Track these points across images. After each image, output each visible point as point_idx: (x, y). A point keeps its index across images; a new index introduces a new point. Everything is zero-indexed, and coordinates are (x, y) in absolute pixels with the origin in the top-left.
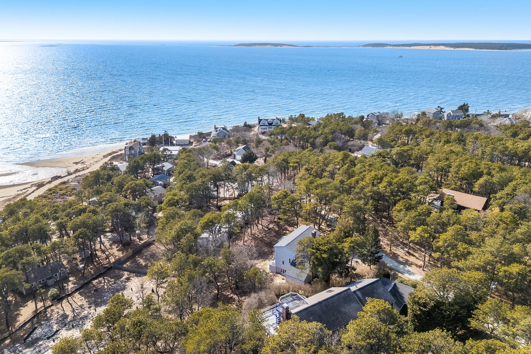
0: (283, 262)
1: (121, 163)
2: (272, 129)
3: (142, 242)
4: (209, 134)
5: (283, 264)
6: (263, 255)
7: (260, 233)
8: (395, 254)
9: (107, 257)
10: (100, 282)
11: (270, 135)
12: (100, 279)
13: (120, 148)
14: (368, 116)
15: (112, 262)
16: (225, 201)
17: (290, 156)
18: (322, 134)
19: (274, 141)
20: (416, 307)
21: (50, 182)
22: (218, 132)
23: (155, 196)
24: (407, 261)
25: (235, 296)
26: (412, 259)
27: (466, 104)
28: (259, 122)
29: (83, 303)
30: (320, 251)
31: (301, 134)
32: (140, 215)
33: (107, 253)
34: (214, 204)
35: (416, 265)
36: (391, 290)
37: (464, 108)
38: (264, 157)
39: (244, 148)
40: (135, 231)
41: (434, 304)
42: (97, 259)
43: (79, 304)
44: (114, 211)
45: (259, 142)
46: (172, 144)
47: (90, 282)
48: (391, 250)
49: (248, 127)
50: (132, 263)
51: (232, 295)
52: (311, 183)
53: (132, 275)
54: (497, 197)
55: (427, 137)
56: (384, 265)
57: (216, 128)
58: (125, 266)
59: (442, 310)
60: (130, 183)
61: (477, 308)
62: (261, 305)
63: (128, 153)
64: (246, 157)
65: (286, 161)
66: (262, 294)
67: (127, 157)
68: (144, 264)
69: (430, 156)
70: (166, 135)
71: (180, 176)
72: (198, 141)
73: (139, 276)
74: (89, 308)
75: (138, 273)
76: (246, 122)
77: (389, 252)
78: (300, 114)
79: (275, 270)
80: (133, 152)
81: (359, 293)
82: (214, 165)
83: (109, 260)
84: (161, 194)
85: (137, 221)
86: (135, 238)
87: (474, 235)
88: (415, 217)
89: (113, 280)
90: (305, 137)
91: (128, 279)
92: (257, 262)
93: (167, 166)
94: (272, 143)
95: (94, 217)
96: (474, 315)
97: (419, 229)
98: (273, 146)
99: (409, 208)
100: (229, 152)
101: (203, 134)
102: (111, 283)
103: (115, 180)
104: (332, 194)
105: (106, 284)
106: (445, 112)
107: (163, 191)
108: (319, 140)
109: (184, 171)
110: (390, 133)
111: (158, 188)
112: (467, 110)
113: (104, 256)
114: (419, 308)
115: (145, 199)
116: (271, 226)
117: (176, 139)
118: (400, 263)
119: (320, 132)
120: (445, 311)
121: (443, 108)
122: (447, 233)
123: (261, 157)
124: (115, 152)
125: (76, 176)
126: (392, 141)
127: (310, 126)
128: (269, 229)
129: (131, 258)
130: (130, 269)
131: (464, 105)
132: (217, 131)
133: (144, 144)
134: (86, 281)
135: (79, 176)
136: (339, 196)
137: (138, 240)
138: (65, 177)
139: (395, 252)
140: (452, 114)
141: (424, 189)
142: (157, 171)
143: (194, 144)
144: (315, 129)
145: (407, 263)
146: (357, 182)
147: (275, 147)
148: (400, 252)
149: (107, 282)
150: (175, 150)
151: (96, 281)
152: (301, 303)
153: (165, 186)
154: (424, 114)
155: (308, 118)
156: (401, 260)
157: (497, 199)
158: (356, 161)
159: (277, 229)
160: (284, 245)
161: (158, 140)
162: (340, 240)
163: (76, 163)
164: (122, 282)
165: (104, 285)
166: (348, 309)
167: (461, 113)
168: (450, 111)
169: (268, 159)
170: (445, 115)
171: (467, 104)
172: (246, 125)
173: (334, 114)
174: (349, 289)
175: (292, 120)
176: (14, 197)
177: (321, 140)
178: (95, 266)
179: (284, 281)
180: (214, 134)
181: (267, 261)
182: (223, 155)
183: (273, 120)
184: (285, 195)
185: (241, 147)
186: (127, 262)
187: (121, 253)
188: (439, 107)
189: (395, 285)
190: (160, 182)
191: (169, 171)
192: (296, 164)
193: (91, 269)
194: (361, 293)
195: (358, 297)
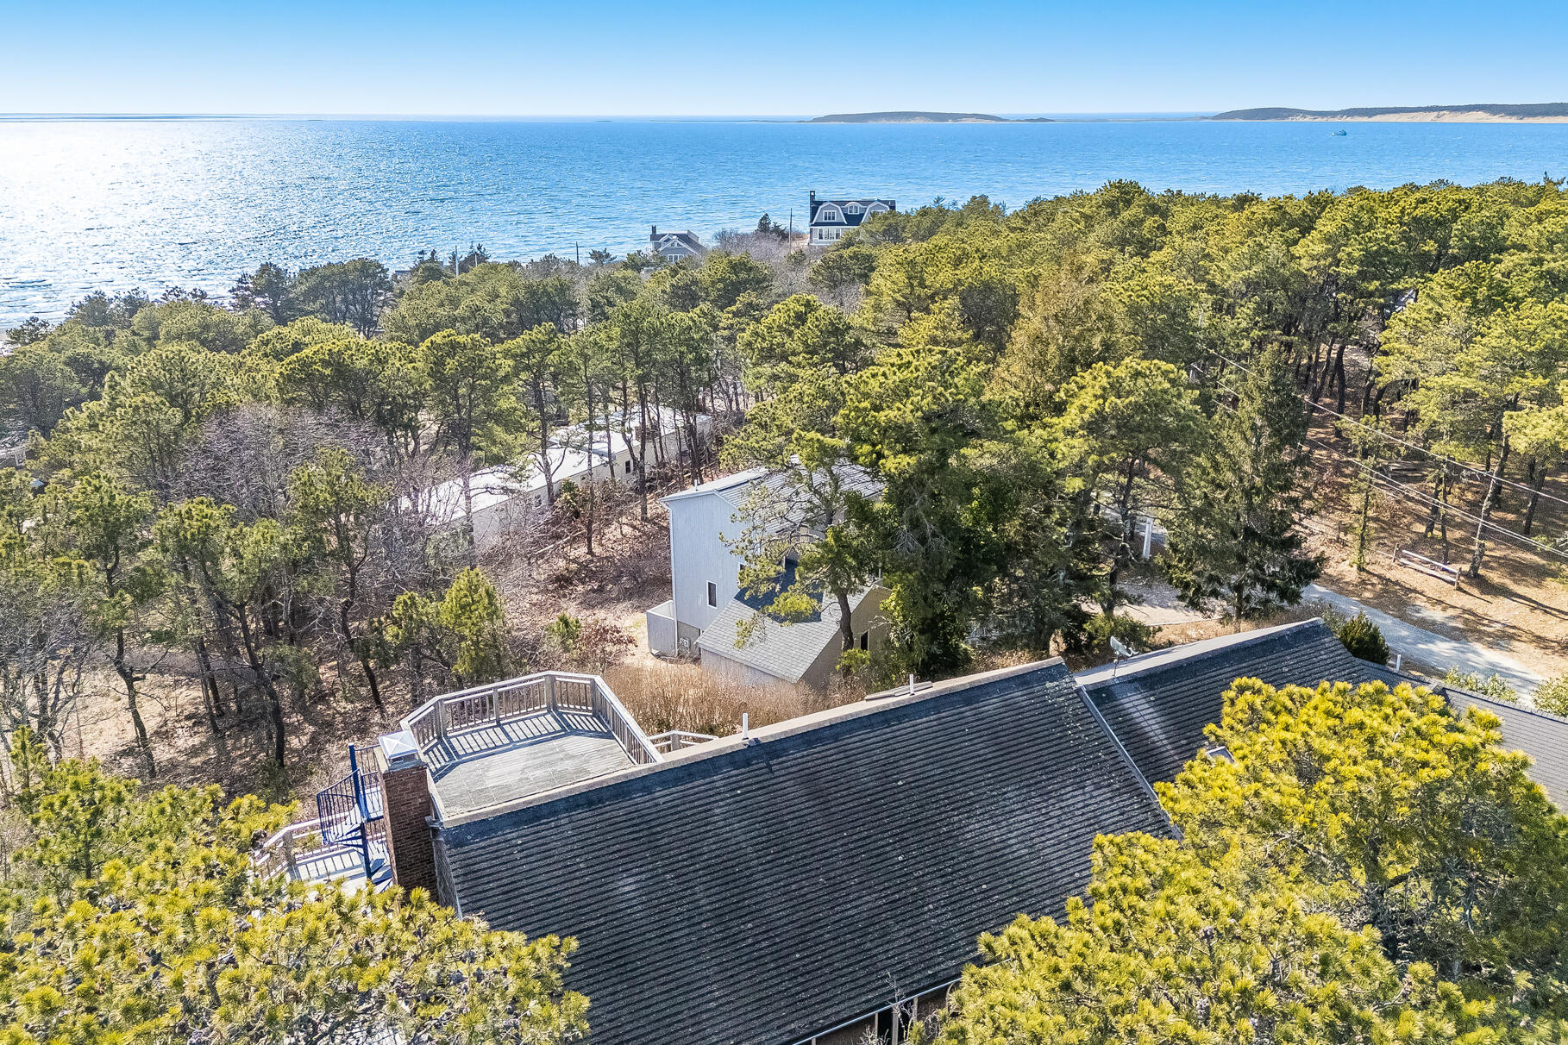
5: (712, 602)
8: (1389, 583)
22: (661, 249)
24: (1475, 618)
28: (814, 211)
48: (1363, 570)
57: (656, 238)
76: (765, 217)
77: (1351, 576)
79: (672, 645)
118: (1432, 628)
139: (1393, 576)
145: (1474, 630)
148: (1424, 575)
156: (1436, 613)
160: (715, 488)
183: (867, 203)
194: (1161, 704)
195: (1132, 734)
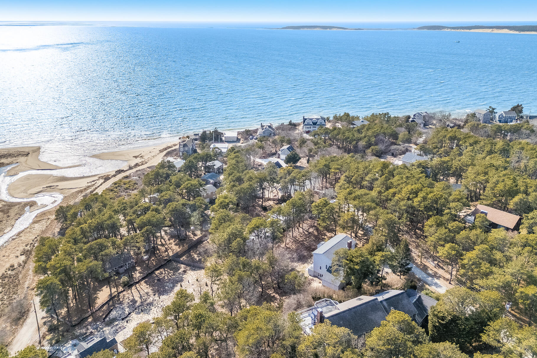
0: (321, 267)
1: (175, 159)
2: (317, 128)
3: (196, 238)
4: (256, 131)
5: (320, 269)
6: (303, 259)
7: (301, 236)
8: (425, 265)
9: (166, 250)
10: (162, 273)
11: (314, 136)
12: (161, 270)
13: (174, 143)
14: (414, 115)
15: (170, 255)
16: (269, 202)
17: (332, 161)
18: (365, 137)
19: (317, 142)
20: (435, 319)
21: (114, 176)
22: (264, 130)
23: (207, 194)
24: (436, 273)
25: (277, 296)
26: (440, 272)
28: (304, 121)
29: (149, 291)
30: (353, 262)
31: (344, 136)
32: (195, 214)
33: (166, 246)
34: (259, 204)
35: (444, 278)
36: (415, 302)
37: (518, 109)
38: (307, 158)
39: (288, 149)
40: (190, 228)
41: (451, 318)
42: (158, 252)
43: (146, 291)
44: (173, 211)
45: (303, 142)
46: (222, 141)
47: (153, 272)
48: (421, 262)
49: (293, 126)
50: (187, 257)
51: (274, 294)
52: (350, 193)
53: (188, 268)
54: (529, 218)
55: (471, 145)
56: (413, 275)
57: (262, 126)
58: (181, 259)
59: (458, 324)
60: (186, 183)
61: (489, 325)
62: (299, 306)
63: (182, 149)
64: (290, 158)
65: (327, 166)
66: (301, 297)
67: (181, 153)
68: (197, 259)
69: (470, 169)
70: (216, 132)
71: (230, 177)
72: (246, 139)
73: (195, 270)
74: (154, 295)
75: (193, 267)
76: (291, 121)
77: (419, 263)
78: (345, 113)
79: (312, 274)
80: (186, 149)
81: (385, 303)
82: (259, 164)
83: (168, 254)
84: (212, 193)
85: (193, 219)
86: (190, 234)
87: (498, 255)
88: (445, 233)
89: (172, 272)
90: (348, 140)
91: (185, 272)
92: (297, 265)
93: (217, 164)
94: (316, 144)
95: (158, 216)
96: (485, 330)
97: (448, 245)
98: (316, 147)
99: (439, 225)
100: (274, 151)
101: (250, 131)
102: (170, 275)
103: (174, 179)
104: (368, 206)
105: (166, 275)
106: (496, 113)
107: (214, 189)
108: (362, 143)
109: (233, 173)
110: (434, 138)
111: (209, 187)
112: (521, 112)
113: (163, 249)
114: (438, 321)
115: (200, 200)
116: (311, 230)
117: (225, 136)
118: (429, 275)
119: (363, 135)
120: (461, 325)
121: (495, 109)
122: (474, 252)
123: (304, 157)
124: (170, 147)
125: (137, 171)
126: (435, 148)
127: (354, 126)
128: (310, 233)
129: (187, 252)
130: (186, 262)
131: (518, 106)
133: (196, 140)
134: (150, 272)
135: (139, 170)
136: (375, 208)
137: (192, 236)
138: (126, 171)
139: (425, 264)
140: (504, 115)
141: (457, 206)
142: (208, 169)
143: (241, 141)
144: (359, 131)
145: (435, 276)
146: (394, 194)
147: (318, 148)
148: (430, 264)
149: (167, 273)
150: (224, 147)
151: (158, 271)
152: (333, 308)
153: (215, 185)
154: (474, 115)
155: (353, 117)
156: (430, 272)
157: (528, 219)
158: (395, 172)
159: (316, 233)
160: (322, 253)
161: (209, 136)
162: (372, 253)
163: (136, 157)
164: (180, 274)
165: (165, 277)
166: (374, 316)
167: (514, 114)
168: (503, 112)
169: (311, 159)
170: (497, 116)
171: (521, 105)
172: (290, 123)
173: (379, 114)
174: (377, 299)
175: (337, 119)
176: (85, 189)
177: (364, 143)
178: (156, 257)
179: (321, 285)
180: (260, 131)
181: (306, 265)
182: (268, 154)
183: (318, 119)
184: (324, 204)
185: (286, 147)
186: (183, 255)
187: (178, 247)
188: (490, 107)
189: (420, 297)
190: (212, 181)
191: (219, 169)
192: (337, 171)
193: (153, 260)
194: (387, 303)
195: (384, 306)
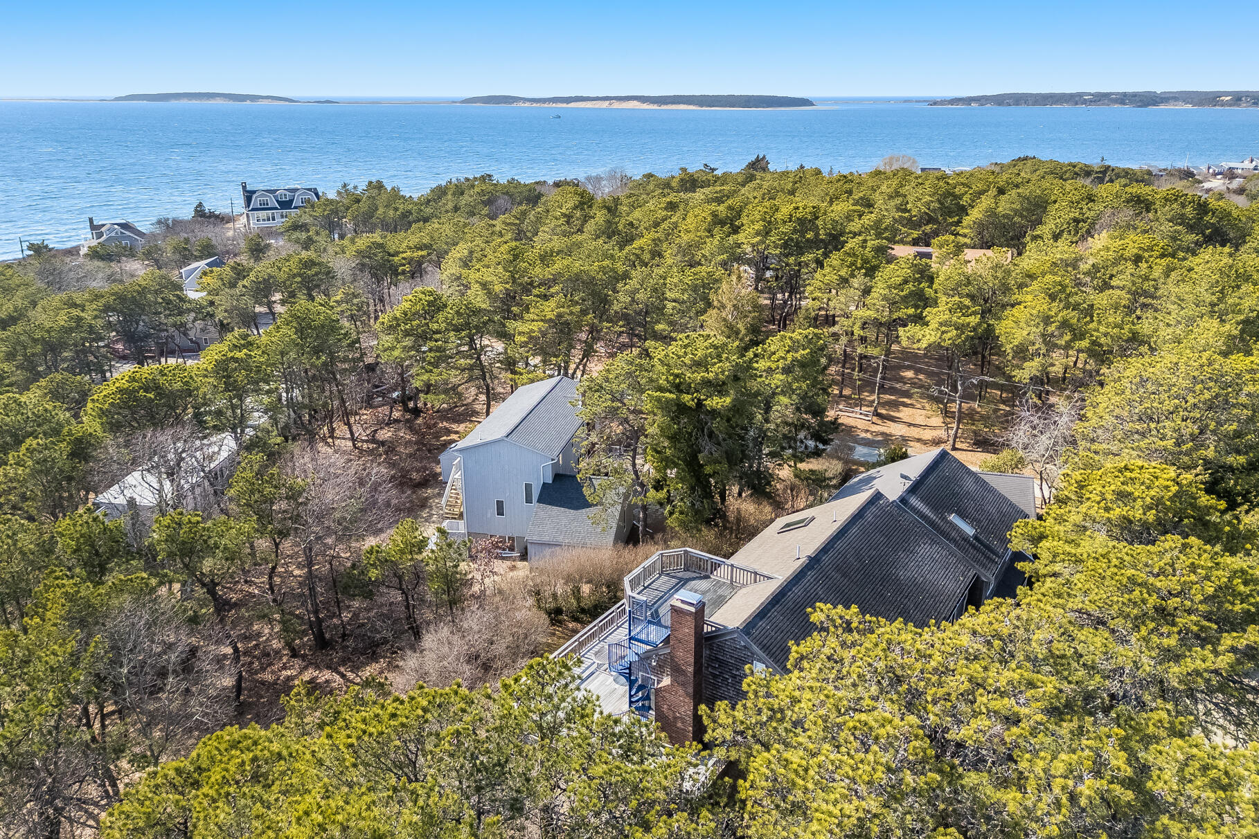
0: (500, 505)
4: (73, 251)
5: (500, 512)
22: (104, 238)
24: (886, 435)
26: (897, 429)
27: (761, 157)
28: (248, 200)
37: (757, 168)
49: (211, 218)
57: (95, 228)
81: (914, 501)
128: (382, 443)
131: (758, 160)
132: (100, 235)
148: (853, 419)
156: (868, 436)
159: (411, 438)
171: (764, 157)
174: (878, 496)
180: (90, 244)
183: (293, 191)
185: (201, 263)
192: (421, 253)
194: (925, 500)
